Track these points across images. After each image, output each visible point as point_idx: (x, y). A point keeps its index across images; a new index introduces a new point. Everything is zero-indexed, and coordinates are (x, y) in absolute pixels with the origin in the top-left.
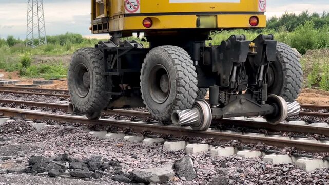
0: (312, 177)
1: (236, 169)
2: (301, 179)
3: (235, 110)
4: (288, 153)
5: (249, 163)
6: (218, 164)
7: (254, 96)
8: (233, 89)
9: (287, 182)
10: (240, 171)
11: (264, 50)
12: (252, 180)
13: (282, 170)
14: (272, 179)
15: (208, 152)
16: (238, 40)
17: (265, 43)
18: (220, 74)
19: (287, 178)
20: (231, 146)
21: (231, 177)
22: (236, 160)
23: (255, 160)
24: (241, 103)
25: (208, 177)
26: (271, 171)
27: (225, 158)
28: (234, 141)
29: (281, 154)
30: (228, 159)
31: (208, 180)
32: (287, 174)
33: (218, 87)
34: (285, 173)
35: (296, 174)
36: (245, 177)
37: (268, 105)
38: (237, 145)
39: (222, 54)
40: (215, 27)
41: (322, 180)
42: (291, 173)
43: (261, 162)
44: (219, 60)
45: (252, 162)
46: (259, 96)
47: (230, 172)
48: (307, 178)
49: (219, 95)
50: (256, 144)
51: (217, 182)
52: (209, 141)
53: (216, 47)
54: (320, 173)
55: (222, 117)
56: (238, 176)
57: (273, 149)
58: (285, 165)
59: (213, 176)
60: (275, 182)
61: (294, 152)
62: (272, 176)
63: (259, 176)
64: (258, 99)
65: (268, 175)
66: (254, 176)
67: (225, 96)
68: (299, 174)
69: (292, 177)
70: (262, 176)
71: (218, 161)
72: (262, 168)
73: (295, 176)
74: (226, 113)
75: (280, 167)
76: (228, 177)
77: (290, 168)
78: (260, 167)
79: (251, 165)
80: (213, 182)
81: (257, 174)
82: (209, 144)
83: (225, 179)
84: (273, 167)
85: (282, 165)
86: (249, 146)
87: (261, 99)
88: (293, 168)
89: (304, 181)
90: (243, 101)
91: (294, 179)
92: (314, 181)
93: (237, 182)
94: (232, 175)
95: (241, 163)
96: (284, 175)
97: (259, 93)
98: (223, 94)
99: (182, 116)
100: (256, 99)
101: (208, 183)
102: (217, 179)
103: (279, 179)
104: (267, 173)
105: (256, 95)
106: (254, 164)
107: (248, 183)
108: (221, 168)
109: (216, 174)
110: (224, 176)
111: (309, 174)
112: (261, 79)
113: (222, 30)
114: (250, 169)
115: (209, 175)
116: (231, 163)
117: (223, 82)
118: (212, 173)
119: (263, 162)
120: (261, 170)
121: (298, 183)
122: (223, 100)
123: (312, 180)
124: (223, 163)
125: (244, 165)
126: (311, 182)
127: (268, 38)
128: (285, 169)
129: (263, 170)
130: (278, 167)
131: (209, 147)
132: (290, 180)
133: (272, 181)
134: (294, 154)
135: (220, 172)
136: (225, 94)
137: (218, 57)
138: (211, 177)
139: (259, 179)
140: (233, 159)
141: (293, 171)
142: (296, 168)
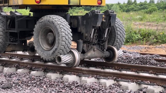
0: (54, 82)
1: (17, 78)
2: (49, 83)
3: (91, 55)
4: (43, 70)
5: (23, 76)
6: (7, 76)
7: (101, 47)
8: (91, 42)
9: (42, 85)
10: (19, 80)
11: (110, 19)
12: (25, 84)
13: (40, 79)
14: (35, 83)
15: (2, 70)
16: (96, 13)
17: (110, 15)
18: (83, 33)
19: (42, 83)
20: (14, 67)
21: (14, 83)
22: (16, 74)
23: (27, 74)
24: (94, 51)
25: (2, 83)
26: (34, 79)
27: (11, 73)
28: (16, 64)
29: (39, 71)
30: (13, 73)
31: (2, 85)
32: (42, 81)
33: (82, 41)
34: (41, 80)
35: (47, 81)
36: (21, 82)
37: (107, 52)
38: (17, 66)
39: (85, 21)
40: (78, 4)
41: (59, 83)
42: (44, 80)
43: (29, 75)
44: (83, 24)
45: (25, 75)
46: (104, 46)
47: (13, 80)
48: (52, 83)
49: (83, 46)
50: (27, 66)
51: (6, 85)
52: (3, 65)
53: (81, 17)
54: (58, 80)
55: (84, 59)
56: (17, 82)
57: (36, 69)
58: (41, 76)
59: (5, 82)
60: (36, 85)
61: (46, 70)
62: (35, 82)
63: (28, 82)
64: (103, 48)
65: (33, 82)
66: (26, 82)
67: (86, 46)
68: (48, 81)
69: (45, 82)
70: (29, 82)
71: (7, 74)
72: (30, 78)
73: (46, 81)
74: (86, 57)
75: (39, 77)
76: (12, 83)
77: (43, 78)
78: (29, 78)
79: (24, 76)
80: (4, 85)
81: (27, 81)
82: (3, 66)
83: (11, 84)
84: (35, 78)
85: (40, 76)
86: (24, 67)
87: (104, 48)
88: (45, 78)
89: (50, 84)
90: (95, 49)
91: (45, 83)
92: (55, 84)
93: (17, 85)
94: (14, 82)
95: (20, 75)
96: (41, 81)
97: (104, 45)
98: (85, 45)
99: (63, 59)
100: (102, 48)
101: (2, 86)
102: (6, 84)
103: (38, 83)
104: (32, 81)
105: (102, 46)
106: (26, 76)
107: (22, 85)
108: (9, 78)
109: (6, 81)
110: (10, 82)
111: (53, 81)
112: (106, 36)
113: (83, 6)
114: (23, 79)
115: (2, 82)
116: (14, 76)
117: (85, 38)
118: (4, 81)
119: (30, 75)
120: (29, 79)
121: (47, 85)
122: (85, 49)
123: (54, 83)
124: (10, 76)
125: (21, 77)
126: (53, 84)
127: (111, 12)
128: (41, 78)
129: (30, 79)
130: (38, 77)
131: (3, 67)
132: (43, 84)
133: (34, 84)
134: (46, 71)
135: (8, 80)
136: (86, 45)
137: (83, 22)
138: (3, 83)
139: (28, 83)
140: (15, 74)
141: (45, 79)
142: (47, 78)
